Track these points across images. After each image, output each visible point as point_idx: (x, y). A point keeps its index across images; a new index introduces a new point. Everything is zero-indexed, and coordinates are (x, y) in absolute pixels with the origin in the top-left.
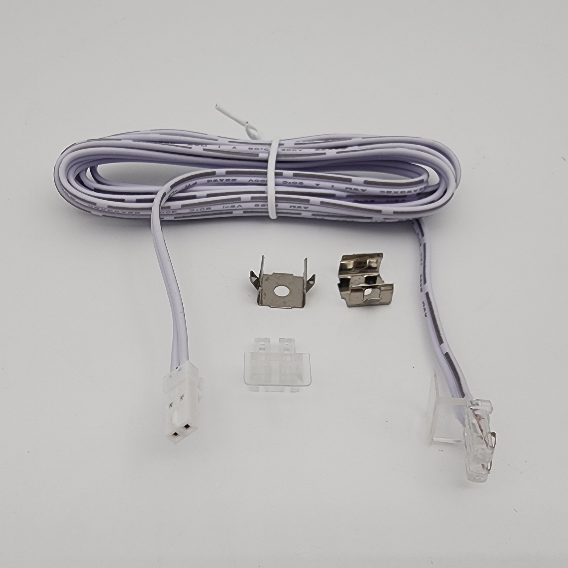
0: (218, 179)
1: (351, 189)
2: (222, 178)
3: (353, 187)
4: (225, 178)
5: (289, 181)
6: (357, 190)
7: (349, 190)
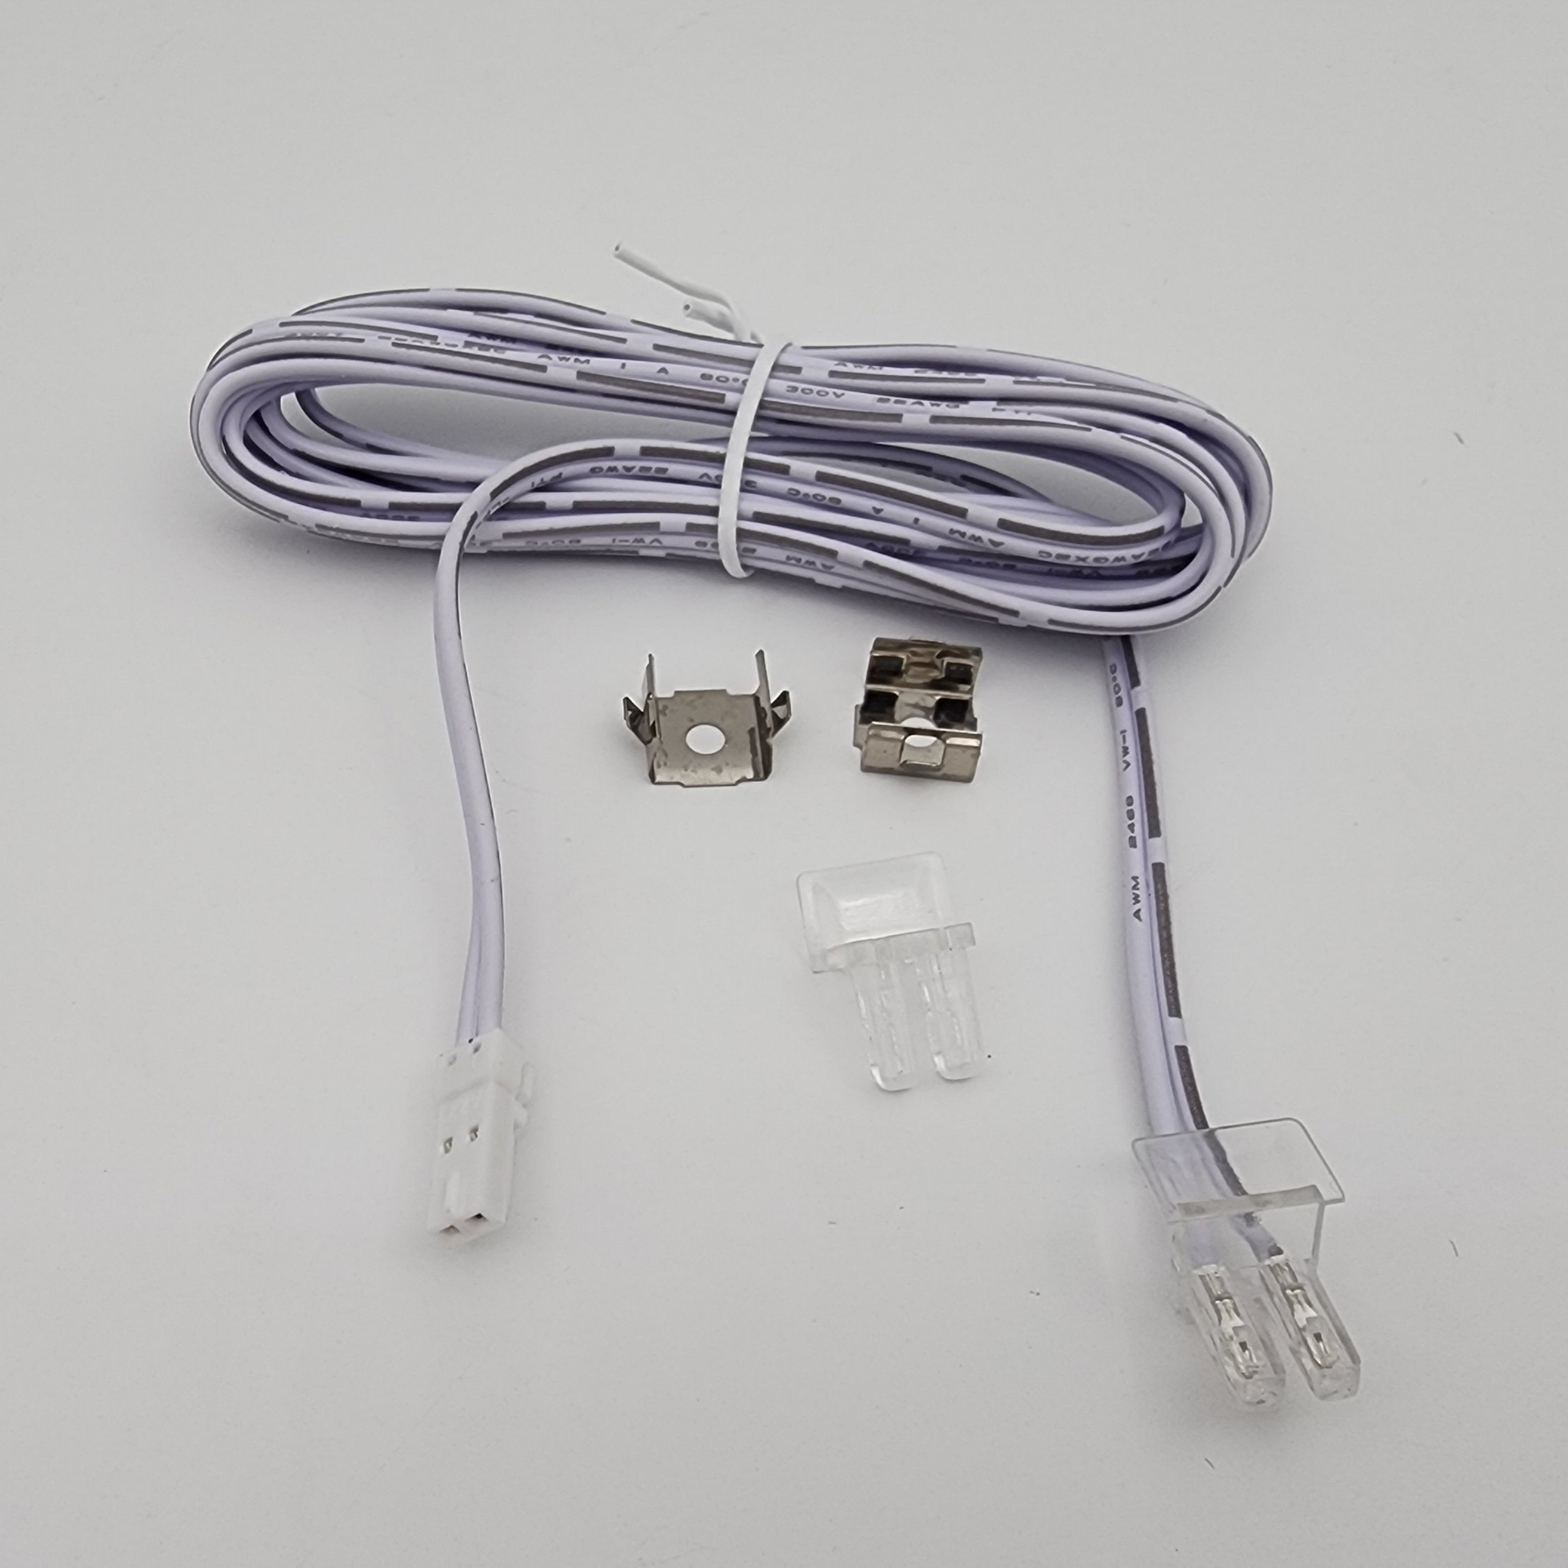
0: (619, 465)
1: (963, 535)
2: (629, 464)
3: (970, 531)
4: (638, 464)
5: (804, 489)
6: (979, 539)
7: (957, 535)
